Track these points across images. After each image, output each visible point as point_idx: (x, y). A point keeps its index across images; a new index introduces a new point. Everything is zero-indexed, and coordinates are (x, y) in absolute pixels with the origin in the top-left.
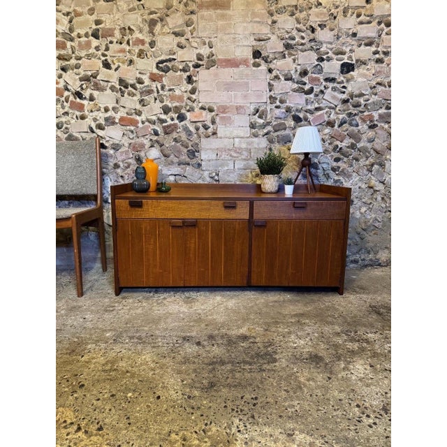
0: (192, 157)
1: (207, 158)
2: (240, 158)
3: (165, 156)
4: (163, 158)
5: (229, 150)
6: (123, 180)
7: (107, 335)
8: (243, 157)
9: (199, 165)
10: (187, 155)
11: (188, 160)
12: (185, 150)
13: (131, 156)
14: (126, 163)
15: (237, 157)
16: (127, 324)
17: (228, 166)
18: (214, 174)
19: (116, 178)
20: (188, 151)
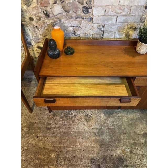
0: (86, 12)
1: (97, 14)
2: (122, 14)
3: (66, 11)
4: (64, 13)
5: (115, 7)
6: (38, 29)
7: (52, 156)
8: (124, 13)
9: (91, 19)
10: (83, 11)
11: (83, 15)
12: (81, 7)
13: (41, 11)
14: (38, 16)
15: (120, 13)
16: (60, 143)
17: (112, 20)
18: (101, 27)
19: (33, 29)
20: (83, 7)
